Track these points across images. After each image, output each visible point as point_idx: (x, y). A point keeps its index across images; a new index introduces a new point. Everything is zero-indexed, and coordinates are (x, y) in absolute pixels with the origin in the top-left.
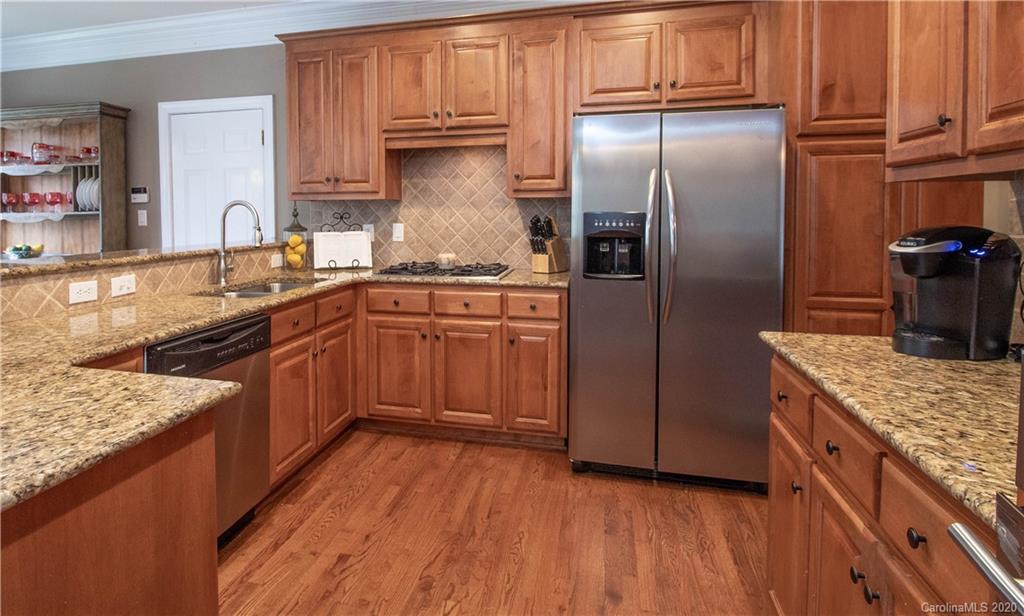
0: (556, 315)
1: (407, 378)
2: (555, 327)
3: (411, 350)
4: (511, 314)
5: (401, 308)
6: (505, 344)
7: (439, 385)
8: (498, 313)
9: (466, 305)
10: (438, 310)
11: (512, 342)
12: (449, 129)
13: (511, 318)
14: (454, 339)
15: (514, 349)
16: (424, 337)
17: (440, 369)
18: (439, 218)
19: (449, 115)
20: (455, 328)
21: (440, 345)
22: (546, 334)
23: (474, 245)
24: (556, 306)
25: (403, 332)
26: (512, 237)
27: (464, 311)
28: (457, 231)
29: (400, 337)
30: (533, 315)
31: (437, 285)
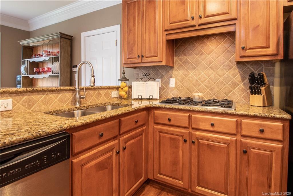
0: (280, 137)
1: (175, 163)
2: (279, 145)
3: (177, 147)
4: (244, 133)
5: (172, 123)
6: (239, 152)
7: (194, 169)
8: (234, 132)
9: (212, 125)
10: (194, 126)
11: (245, 152)
12: (200, 25)
13: (243, 136)
14: (204, 144)
15: (246, 157)
16: (185, 141)
17: (194, 161)
18: (193, 75)
19: (201, 17)
20: (204, 138)
21: (195, 147)
22: (272, 150)
23: (212, 89)
24: (281, 132)
25: (173, 136)
26: (234, 85)
27: (211, 128)
28: (202, 82)
29: (171, 139)
30: (261, 136)
31: (194, 111)
